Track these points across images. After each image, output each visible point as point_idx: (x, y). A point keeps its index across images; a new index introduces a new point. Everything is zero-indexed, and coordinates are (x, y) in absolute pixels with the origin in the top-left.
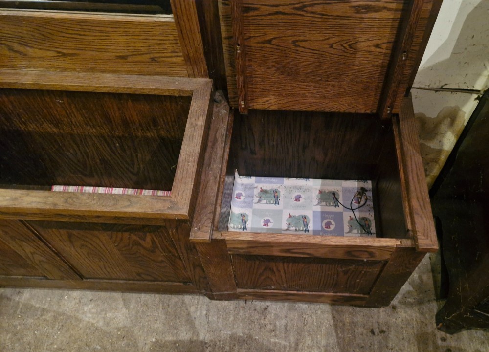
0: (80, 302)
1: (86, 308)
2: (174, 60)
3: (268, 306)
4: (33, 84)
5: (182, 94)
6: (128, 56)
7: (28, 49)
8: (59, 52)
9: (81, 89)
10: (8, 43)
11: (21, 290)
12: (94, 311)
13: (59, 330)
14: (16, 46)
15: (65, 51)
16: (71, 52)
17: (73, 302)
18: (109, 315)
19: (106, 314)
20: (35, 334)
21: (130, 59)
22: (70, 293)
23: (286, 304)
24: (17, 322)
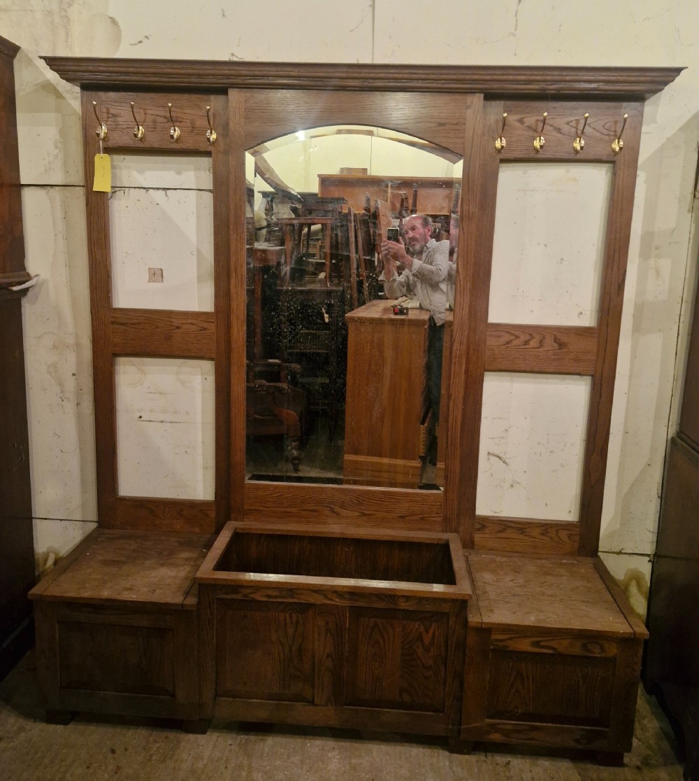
0: (323, 749)
1: (330, 755)
2: (435, 519)
3: (509, 761)
4: (340, 534)
5: (439, 542)
6: (407, 516)
7: (344, 511)
8: (361, 513)
9: (370, 538)
10: (332, 506)
11: (264, 738)
12: (337, 757)
13: (308, 771)
14: (337, 509)
15: (366, 512)
16: (369, 512)
17: (317, 750)
18: (353, 761)
19: (350, 760)
20: (284, 774)
21: (407, 518)
22: (312, 741)
23: (528, 761)
24: (266, 763)
